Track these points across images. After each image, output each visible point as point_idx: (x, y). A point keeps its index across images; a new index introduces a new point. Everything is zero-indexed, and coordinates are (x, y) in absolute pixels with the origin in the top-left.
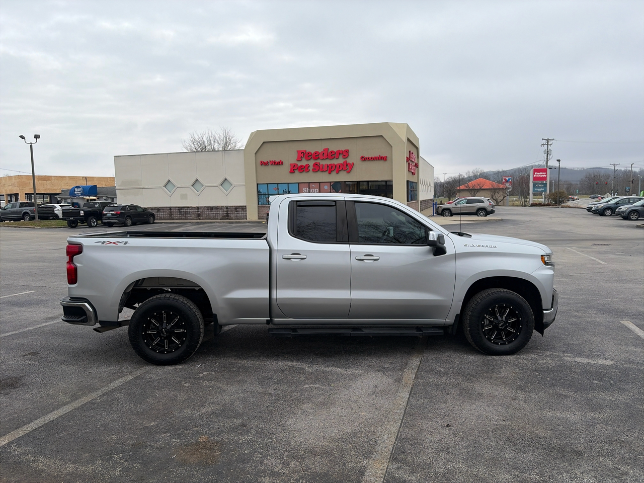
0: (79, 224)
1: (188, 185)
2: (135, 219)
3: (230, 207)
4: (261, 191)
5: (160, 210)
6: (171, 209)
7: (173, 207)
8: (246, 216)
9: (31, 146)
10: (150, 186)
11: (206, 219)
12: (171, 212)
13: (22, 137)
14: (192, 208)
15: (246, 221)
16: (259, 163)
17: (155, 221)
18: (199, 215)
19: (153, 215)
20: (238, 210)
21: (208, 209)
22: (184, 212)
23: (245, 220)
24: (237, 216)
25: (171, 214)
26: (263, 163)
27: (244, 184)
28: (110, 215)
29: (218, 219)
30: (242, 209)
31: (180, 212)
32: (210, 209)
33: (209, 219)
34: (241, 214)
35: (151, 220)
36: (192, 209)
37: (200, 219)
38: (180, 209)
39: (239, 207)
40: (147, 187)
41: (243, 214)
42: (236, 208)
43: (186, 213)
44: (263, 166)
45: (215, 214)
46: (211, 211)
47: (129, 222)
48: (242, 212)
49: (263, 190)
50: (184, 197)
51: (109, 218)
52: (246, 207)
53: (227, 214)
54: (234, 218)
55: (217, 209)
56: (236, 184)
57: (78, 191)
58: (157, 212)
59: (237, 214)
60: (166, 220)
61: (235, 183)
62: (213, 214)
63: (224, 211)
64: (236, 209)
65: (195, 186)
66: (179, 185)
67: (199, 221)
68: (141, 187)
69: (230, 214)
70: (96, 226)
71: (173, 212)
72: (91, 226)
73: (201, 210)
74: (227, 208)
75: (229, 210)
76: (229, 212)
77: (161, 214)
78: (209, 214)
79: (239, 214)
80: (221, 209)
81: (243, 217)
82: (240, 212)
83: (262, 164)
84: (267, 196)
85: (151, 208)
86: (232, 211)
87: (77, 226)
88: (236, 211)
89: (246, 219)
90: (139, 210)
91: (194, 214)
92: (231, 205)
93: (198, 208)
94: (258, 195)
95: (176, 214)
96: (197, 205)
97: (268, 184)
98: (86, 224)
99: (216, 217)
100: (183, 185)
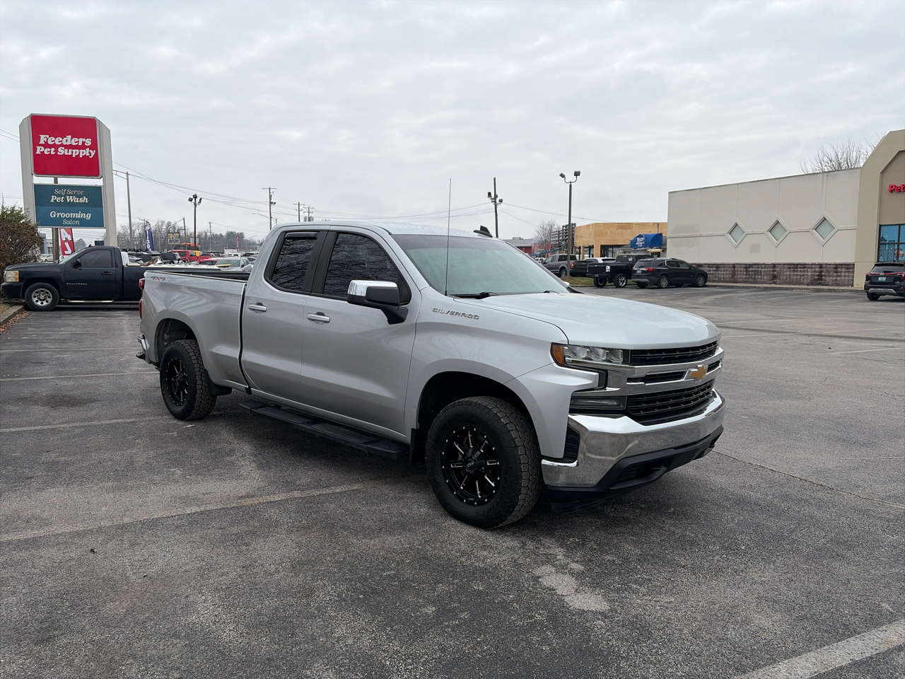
0: (608, 284)
1: (762, 231)
2: (674, 279)
3: (826, 264)
4: (886, 237)
5: (719, 267)
6: (734, 267)
7: (738, 264)
8: (853, 280)
9: (571, 186)
10: (710, 233)
11: (784, 283)
12: (734, 271)
13: (562, 176)
14: (765, 265)
15: (852, 288)
16: (887, 188)
17: (707, 283)
18: (775, 277)
19: (704, 275)
20: (839, 270)
21: (789, 268)
22: (752, 271)
23: (850, 288)
24: (836, 280)
25: (734, 274)
26: (893, 189)
27: (855, 226)
28: (640, 272)
29: (803, 284)
30: (847, 268)
31: (746, 271)
32: (793, 268)
33: (790, 283)
34: (845, 276)
35: (701, 281)
36: (765, 268)
37: (775, 283)
38: (747, 266)
39: (842, 265)
40: (705, 234)
41: (849, 276)
42: (837, 266)
43: (756, 273)
44: (895, 194)
45: (801, 275)
46: (794, 271)
47: (664, 283)
48: (847, 274)
49: (890, 235)
50: (755, 248)
51: (638, 277)
52: (854, 265)
53: (820, 276)
54: (830, 283)
55: (804, 268)
56: (840, 226)
57: (640, 242)
58: (716, 271)
59: (838, 276)
60: (726, 282)
61: (838, 226)
62: (797, 275)
63: (815, 271)
64: (836, 268)
65: (773, 231)
66: (750, 231)
67: (773, 285)
68: (698, 234)
69: (825, 276)
70: (624, 287)
71: (738, 271)
72: (618, 287)
73: (779, 269)
74: (821, 266)
75: (824, 270)
76: (823, 274)
77: (721, 273)
78: (790, 275)
79: (840, 276)
80: (811, 268)
81: (846, 283)
82: (843, 274)
83: (892, 191)
84: (896, 246)
85: (708, 264)
86: (829, 272)
87: (604, 285)
88: (836, 272)
89: (852, 286)
90: (682, 267)
91: (767, 275)
92: (829, 262)
93: (774, 266)
94: (879, 244)
95: (741, 275)
96: (774, 262)
97: (900, 225)
98: (613, 284)
99: (802, 281)
100: (756, 231)
